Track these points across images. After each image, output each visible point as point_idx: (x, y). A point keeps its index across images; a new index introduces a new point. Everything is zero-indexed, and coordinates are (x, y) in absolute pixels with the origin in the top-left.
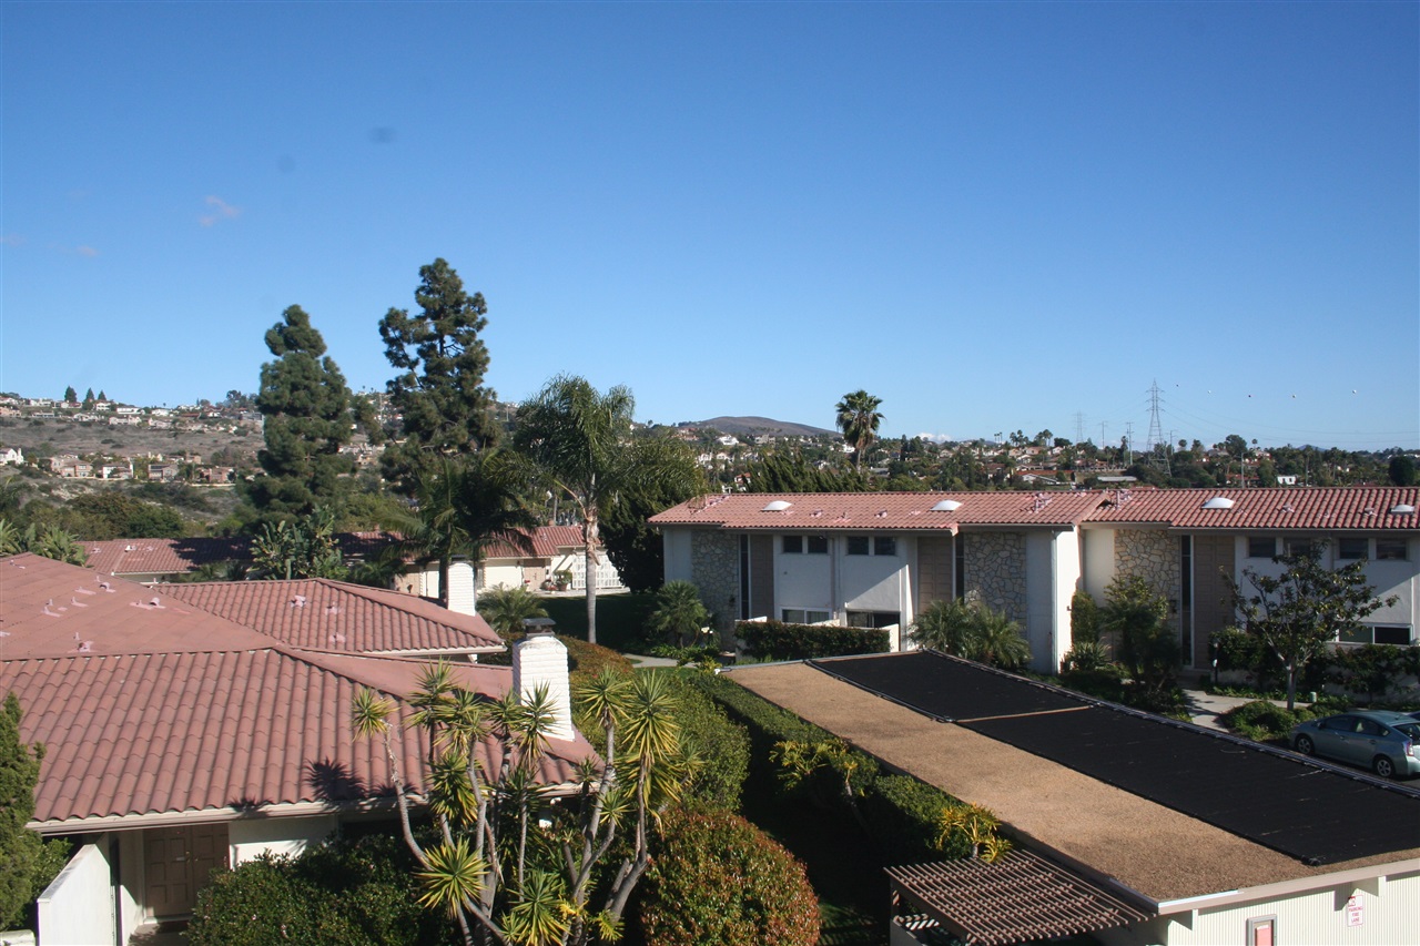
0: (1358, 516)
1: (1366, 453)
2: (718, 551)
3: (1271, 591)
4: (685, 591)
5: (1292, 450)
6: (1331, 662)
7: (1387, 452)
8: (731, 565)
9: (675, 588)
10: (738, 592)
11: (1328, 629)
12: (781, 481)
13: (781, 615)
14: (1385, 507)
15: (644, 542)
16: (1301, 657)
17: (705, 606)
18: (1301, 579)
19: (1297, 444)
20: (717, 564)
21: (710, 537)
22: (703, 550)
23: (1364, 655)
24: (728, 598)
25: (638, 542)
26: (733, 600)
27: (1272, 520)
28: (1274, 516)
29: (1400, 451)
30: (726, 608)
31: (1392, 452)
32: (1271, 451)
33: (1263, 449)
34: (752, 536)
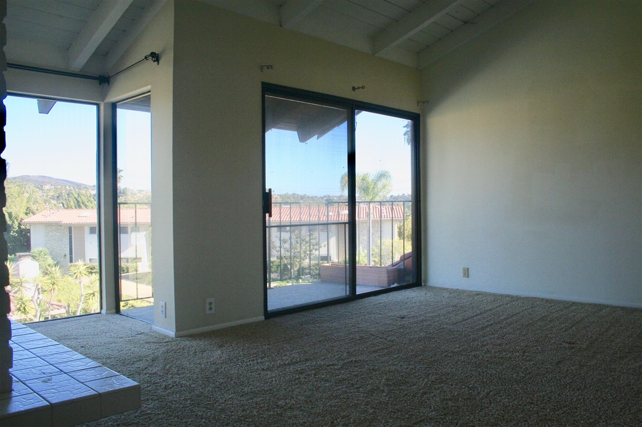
0: (314, 217)
1: (316, 197)
2: (58, 234)
3: (286, 243)
4: (43, 252)
5: (289, 195)
6: (306, 269)
7: (325, 197)
8: (64, 240)
9: (39, 251)
10: (68, 252)
11: (305, 256)
12: (81, 205)
13: (89, 260)
14: (323, 213)
15: (17, 232)
16: (296, 266)
17: (53, 259)
18: (296, 238)
19: (290, 193)
20: (58, 240)
21: (54, 228)
22: (50, 234)
23: (316, 265)
24: (63, 255)
25: (14, 232)
26: (65, 256)
27: (285, 218)
28: (286, 217)
29: (329, 196)
30: (62, 259)
31: (326, 197)
32: (280, 195)
33: (277, 194)
34: (74, 227)
